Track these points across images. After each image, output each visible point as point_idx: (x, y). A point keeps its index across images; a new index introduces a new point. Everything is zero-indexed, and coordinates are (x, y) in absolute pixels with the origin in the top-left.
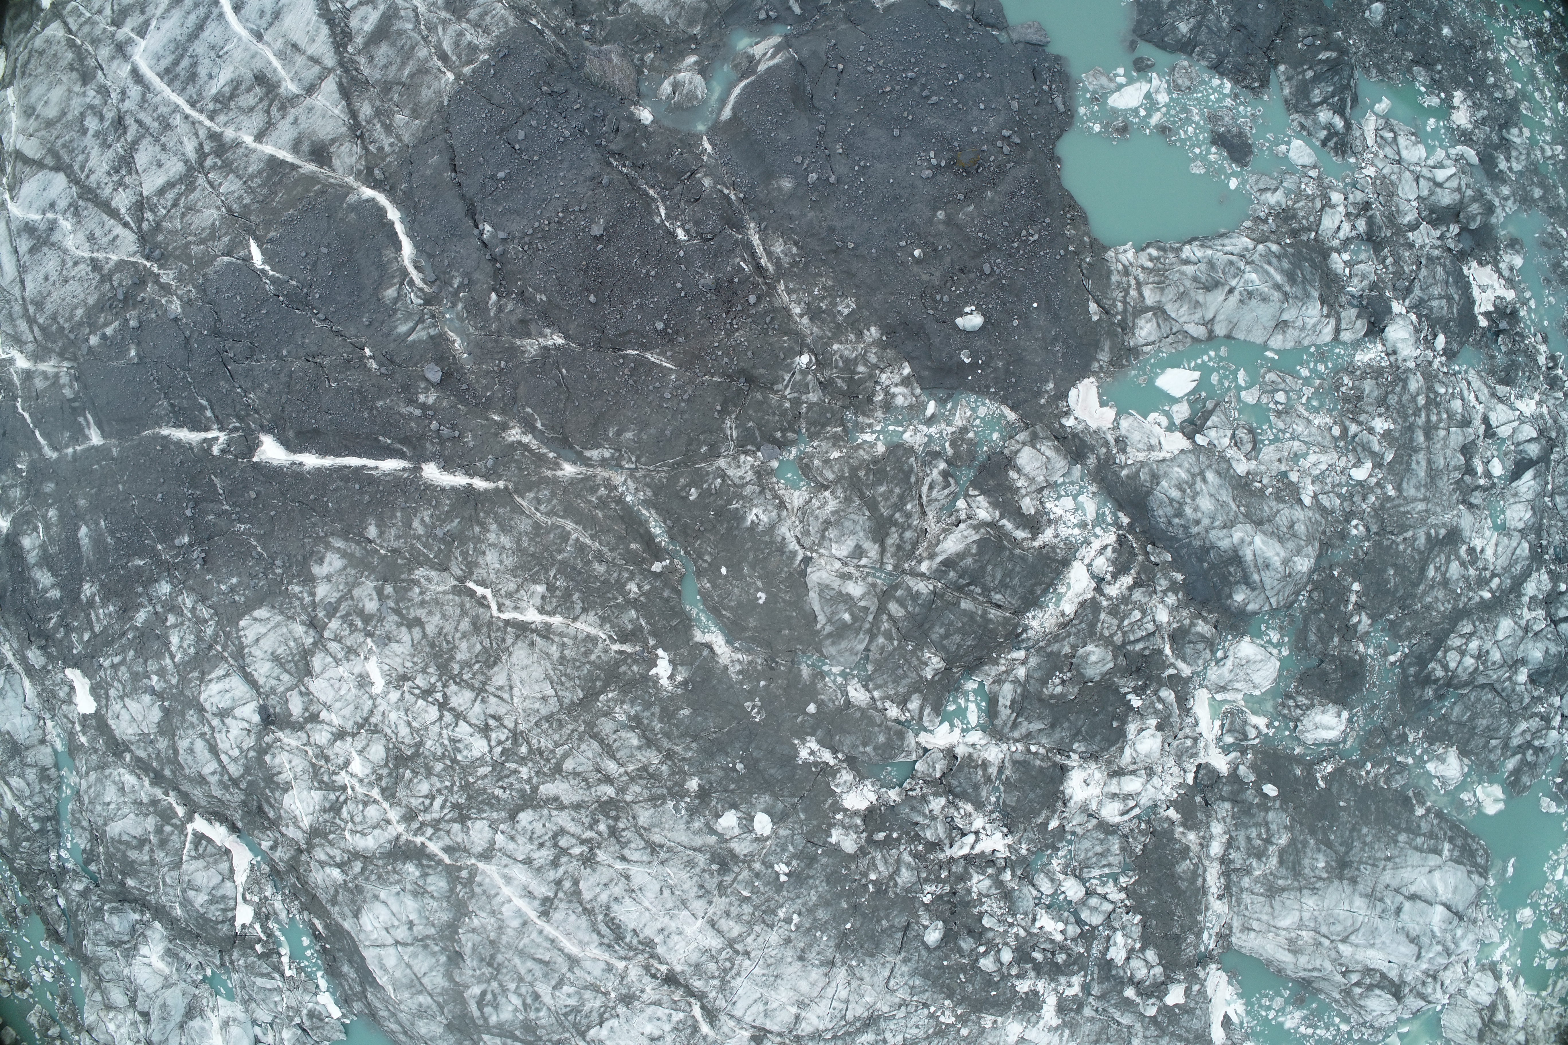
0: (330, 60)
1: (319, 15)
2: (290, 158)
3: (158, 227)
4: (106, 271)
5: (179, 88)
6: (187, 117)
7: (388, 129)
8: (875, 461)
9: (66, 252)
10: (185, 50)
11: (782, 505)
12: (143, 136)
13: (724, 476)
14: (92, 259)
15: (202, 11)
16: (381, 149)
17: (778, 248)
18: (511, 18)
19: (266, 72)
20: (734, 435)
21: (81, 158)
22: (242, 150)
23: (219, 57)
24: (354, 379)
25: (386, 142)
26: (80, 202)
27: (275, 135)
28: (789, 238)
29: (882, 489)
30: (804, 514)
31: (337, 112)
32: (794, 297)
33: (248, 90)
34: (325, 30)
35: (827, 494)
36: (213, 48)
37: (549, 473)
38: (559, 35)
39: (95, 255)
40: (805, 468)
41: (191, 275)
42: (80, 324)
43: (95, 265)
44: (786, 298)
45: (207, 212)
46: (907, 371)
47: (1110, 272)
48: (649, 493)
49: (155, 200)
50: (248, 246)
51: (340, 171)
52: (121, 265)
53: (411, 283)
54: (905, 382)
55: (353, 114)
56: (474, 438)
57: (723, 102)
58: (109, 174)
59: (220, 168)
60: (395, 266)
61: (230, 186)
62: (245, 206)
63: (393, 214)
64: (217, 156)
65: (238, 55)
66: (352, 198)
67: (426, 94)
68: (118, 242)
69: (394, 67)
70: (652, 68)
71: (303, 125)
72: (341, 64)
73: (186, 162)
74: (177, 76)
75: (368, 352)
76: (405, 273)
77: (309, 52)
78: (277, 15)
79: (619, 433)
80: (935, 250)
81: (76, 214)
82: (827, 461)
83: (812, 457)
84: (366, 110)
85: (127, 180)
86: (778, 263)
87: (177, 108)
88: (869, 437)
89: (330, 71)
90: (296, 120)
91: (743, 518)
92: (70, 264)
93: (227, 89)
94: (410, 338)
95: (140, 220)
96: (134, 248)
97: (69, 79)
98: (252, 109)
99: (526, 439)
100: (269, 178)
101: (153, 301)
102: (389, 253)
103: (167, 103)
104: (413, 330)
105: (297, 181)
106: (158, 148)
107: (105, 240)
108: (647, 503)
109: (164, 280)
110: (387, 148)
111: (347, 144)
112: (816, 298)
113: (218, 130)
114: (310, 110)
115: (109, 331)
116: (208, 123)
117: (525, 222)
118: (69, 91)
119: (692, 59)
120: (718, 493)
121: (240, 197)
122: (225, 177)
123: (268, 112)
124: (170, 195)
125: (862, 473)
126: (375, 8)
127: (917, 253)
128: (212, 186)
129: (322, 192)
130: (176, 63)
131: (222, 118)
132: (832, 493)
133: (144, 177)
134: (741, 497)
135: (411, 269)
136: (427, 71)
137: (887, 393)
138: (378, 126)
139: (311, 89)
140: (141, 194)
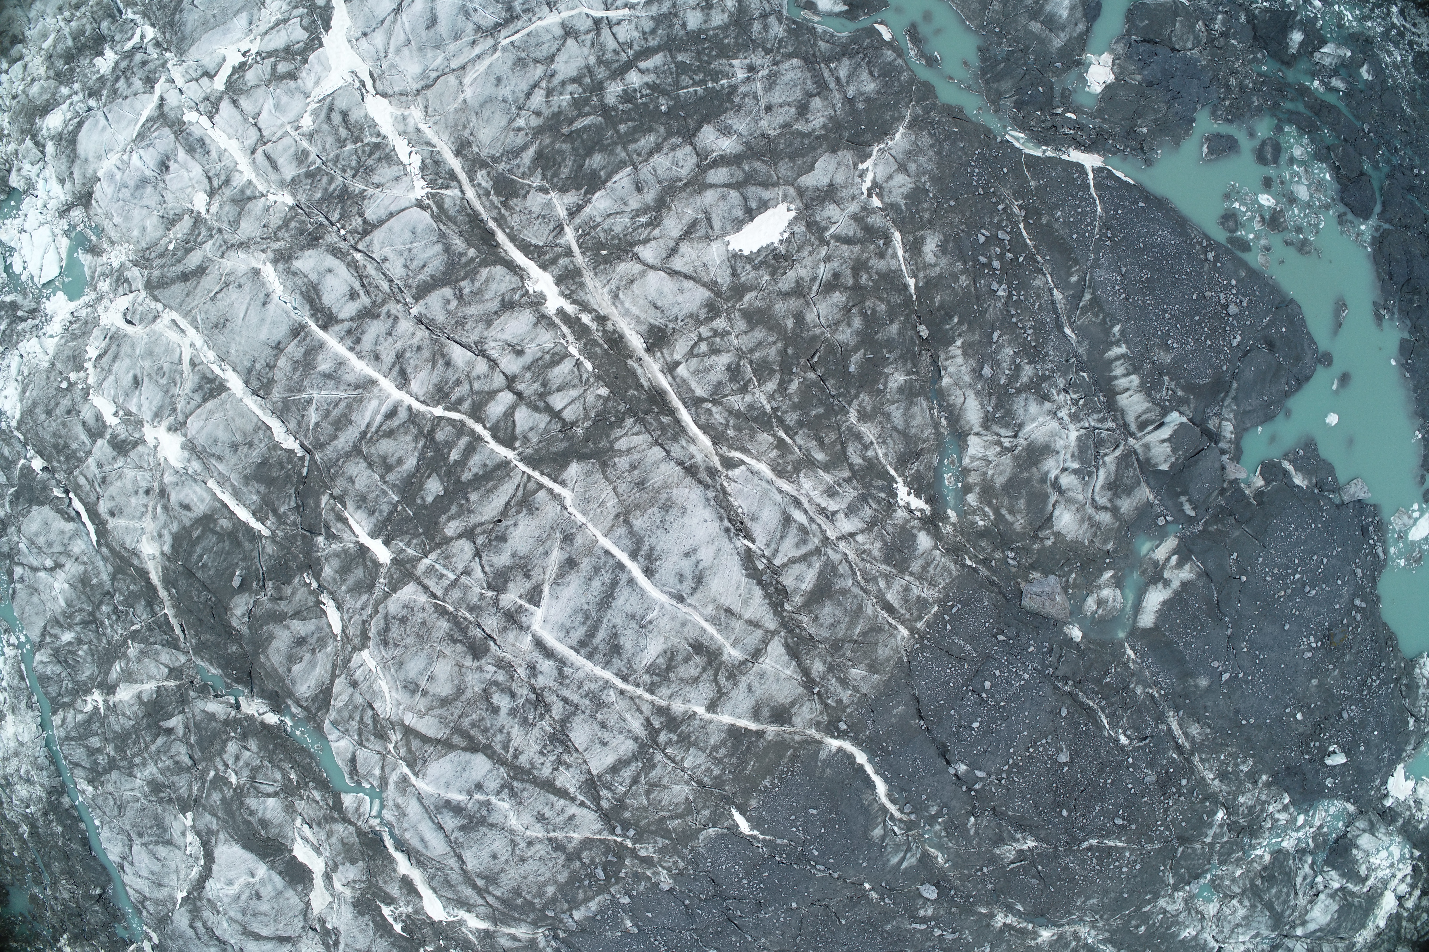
0: (771, 623)
1: (748, 576)
2: (753, 726)
3: (620, 804)
4: (570, 848)
5: (602, 661)
6: (622, 692)
7: (844, 682)
8: (1265, 869)
9: (512, 832)
10: (599, 621)
11: (1203, 918)
12: (573, 714)
13: (1165, 912)
14: (550, 839)
15: (606, 576)
16: (839, 701)
17: (1195, 730)
18: (952, 566)
19: (702, 640)
20: (1171, 881)
21: (499, 738)
22: (697, 722)
23: (644, 627)
24: (862, 913)
25: (846, 695)
26: (515, 784)
27: (729, 705)
28: (1205, 723)
29: (1274, 891)
30: (1219, 919)
31: (788, 672)
32: (1207, 765)
33: (687, 659)
34: (758, 592)
35: (1234, 902)
36: (633, 617)
37: (1033, 943)
38: (990, 568)
39: (552, 835)
40: (1216, 885)
41: (674, 848)
42: (554, 900)
43: (557, 846)
44: (1201, 767)
45: (676, 788)
46: (1287, 801)
47: (1418, 687)
48: (1107, 934)
49: (608, 777)
50: (731, 816)
51: (800, 725)
52: (587, 843)
53: (892, 818)
54: (1285, 809)
55: (805, 672)
56: (971, 934)
57: (1137, 608)
58: (541, 753)
59: (677, 742)
60: (876, 807)
61: (694, 759)
62: (717, 777)
63: (861, 758)
64: (670, 731)
65: (665, 624)
66: (823, 754)
67: (883, 652)
68: (576, 821)
69: (843, 626)
70: (1075, 586)
71: (759, 691)
72: (783, 625)
73: (636, 739)
74: (596, 649)
75: (867, 886)
76: (885, 810)
77: (746, 617)
78: (699, 579)
79: (1084, 902)
80: (1309, 708)
81: (513, 794)
82: (1234, 880)
83: (1222, 878)
84: (818, 667)
85: (566, 757)
86: (1193, 742)
87: (607, 685)
88: (1259, 852)
89: (774, 633)
90: (750, 688)
91: (1178, 935)
92: (523, 845)
93: (661, 660)
94: (903, 867)
95: (597, 799)
96: (599, 825)
97: (454, 652)
98: (696, 680)
99: (1008, 921)
100: (735, 748)
101: (636, 875)
102: (867, 797)
103: (595, 679)
104: (903, 859)
105: (767, 749)
106: (596, 727)
107: (560, 820)
108: (1104, 941)
109: (643, 853)
110: (845, 700)
111: (807, 704)
112: (1222, 763)
113: (664, 703)
114: (762, 675)
115: (593, 905)
116: (648, 696)
117: (998, 760)
118: (458, 664)
119: (1108, 574)
120: (1161, 924)
121: (708, 770)
122: (687, 751)
123: (715, 681)
124: (627, 773)
125: (1259, 882)
126: (810, 566)
127: (1299, 716)
128: (673, 761)
129: (795, 757)
130: (591, 634)
131: (664, 691)
132: (1240, 902)
133: (587, 756)
134: (1177, 923)
135: (889, 805)
136: (881, 630)
137: (1272, 818)
138: (834, 681)
139: (757, 654)
140: (589, 772)
